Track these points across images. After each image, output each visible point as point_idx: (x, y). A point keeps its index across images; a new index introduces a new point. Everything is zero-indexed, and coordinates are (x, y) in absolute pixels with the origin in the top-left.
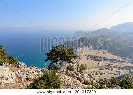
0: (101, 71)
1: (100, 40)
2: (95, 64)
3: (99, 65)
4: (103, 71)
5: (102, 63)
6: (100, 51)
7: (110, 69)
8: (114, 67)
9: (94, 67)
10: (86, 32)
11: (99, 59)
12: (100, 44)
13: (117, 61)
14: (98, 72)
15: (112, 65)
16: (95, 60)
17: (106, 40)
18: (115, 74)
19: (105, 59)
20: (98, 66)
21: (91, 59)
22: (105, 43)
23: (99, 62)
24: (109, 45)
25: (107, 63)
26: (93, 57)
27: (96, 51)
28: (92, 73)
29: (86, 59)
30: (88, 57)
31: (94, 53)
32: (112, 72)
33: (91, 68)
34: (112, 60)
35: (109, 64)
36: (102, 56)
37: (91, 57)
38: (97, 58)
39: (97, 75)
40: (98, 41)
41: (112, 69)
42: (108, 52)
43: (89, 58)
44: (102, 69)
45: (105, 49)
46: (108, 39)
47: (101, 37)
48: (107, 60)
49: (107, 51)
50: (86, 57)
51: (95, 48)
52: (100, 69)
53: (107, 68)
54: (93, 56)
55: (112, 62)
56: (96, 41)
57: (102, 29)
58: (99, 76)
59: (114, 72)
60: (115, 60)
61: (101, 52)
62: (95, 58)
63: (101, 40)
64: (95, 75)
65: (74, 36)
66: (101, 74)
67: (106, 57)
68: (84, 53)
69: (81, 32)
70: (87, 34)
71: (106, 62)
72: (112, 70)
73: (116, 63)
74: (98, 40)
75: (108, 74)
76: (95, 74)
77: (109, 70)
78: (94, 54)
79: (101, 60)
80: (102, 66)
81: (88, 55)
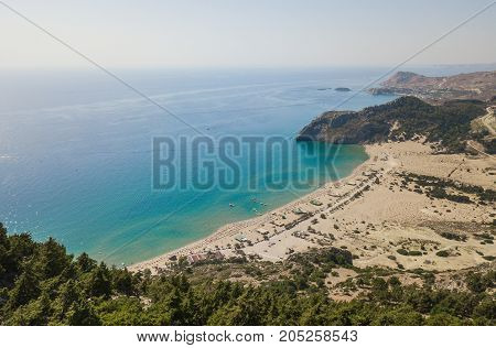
0: (448, 245)
2: (429, 212)
3: (448, 217)
4: (457, 243)
5: (467, 212)
9: (421, 225)
11: (456, 193)
14: (429, 246)
16: (436, 194)
20: (442, 223)
21: (421, 192)
23: (451, 205)
26: (429, 185)
27: (456, 161)
28: (399, 246)
29: (395, 187)
30: (407, 181)
33: (405, 225)
36: (477, 184)
37: (421, 183)
38: (448, 190)
39: (419, 254)
43: (412, 185)
44: (457, 238)
50: (400, 180)
54: (433, 178)
58: (428, 262)
62: (437, 188)
64: (414, 254)
66: (438, 254)
76: (411, 250)
78: (442, 174)
80: (460, 225)
81: (411, 175)
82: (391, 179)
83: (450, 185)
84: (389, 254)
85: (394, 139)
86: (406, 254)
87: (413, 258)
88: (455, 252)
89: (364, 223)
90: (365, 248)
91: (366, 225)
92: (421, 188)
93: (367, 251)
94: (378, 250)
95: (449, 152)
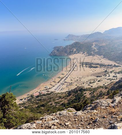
1: (94, 45)
2: (91, 72)
3: (96, 72)
4: (100, 78)
5: (99, 70)
6: (95, 57)
7: (108, 75)
8: (111, 72)
9: (91, 75)
10: (78, 36)
11: (95, 66)
12: (95, 50)
13: (113, 66)
14: (95, 80)
15: (109, 71)
16: (91, 67)
17: (101, 45)
18: (112, 79)
19: (102, 65)
20: (95, 74)
21: (87, 67)
22: (100, 48)
23: (95, 69)
24: (104, 50)
25: (104, 70)
26: (88, 65)
27: (91, 58)
28: (89, 82)
31: (89, 59)
32: (109, 78)
33: (88, 76)
34: (108, 65)
35: (105, 70)
36: (98, 63)
37: (86, 65)
38: (93, 65)
39: (94, 82)
40: (93, 47)
41: (109, 74)
42: (104, 57)
43: (84, 65)
44: (100, 77)
45: (100, 55)
46: (103, 44)
47: (95, 41)
48: (104, 66)
49: (102, 56)
51: (90, 54)
52: (97, 77)
53: (105, 75)
54: (88, 63)
55: (109, 68)
56: (91, 47)
57: (95, 33)
58: (97, 84)
59: (111, 77)
60: (111, 65)
61: (97, 58)
62: (91, 65)
63: (96, 45)
64: (92, 83)
66: (98, 81)
67: (102, 63)
69: (73, 36)
70: (80, 38)
71: (102, 68)
72: (109, 76)
73: (112, 68)
74: (93, 45)
75: (106, 80)
76: (92, 82)
77: (106, 76)
78: (89, 61)
79: (97, 67)
80: (99, 73)
83: (93, 64)
84: (88, 84)
86: (91, 83)
87: (93, 84)
88: (101, 80)
89: (78, 77)
90: (82, 84)
91: (79, 78)
92: (87, 66)
93: (82, 85)
94: (85, 84)
95: (89, 55)
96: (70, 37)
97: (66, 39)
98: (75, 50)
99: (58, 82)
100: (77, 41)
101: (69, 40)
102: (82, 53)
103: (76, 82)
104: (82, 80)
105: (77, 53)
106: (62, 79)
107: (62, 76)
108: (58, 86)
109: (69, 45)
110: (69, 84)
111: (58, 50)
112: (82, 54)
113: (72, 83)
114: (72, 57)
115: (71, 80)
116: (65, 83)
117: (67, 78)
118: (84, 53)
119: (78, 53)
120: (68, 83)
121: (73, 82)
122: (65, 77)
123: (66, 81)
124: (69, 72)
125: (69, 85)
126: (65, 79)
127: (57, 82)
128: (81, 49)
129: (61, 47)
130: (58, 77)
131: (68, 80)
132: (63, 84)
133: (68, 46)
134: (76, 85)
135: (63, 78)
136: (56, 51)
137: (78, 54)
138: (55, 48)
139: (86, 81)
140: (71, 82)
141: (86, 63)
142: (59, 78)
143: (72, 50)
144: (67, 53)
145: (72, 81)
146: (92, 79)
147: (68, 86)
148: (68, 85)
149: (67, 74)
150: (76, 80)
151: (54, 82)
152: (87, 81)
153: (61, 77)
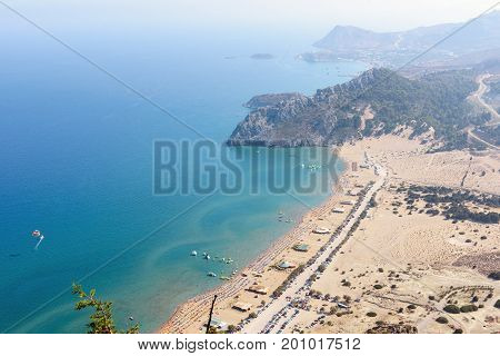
1: (483, 88)
2: (459, 242)
3: (485, 247)
6: (485, 160)
9: (458, 264)
10: (388, 37)
11: (481, 209)
12: (488, 116)
14: (482, 295)
16: (457, 214)
20: (484, 258)
21: (435, 213)
23: (482, 228)
27: (461, 162)
28: (444, 300)
29: (400, 209)
30: (411, 198)
31: (445, 169)
33: (437, 266)
37: (431, 200)
38: (470, 206)
39: (474, 309)
43: (421, 204)
50: (402, 197)
51: (455, 142)
52: (494, 276)
54: (444, 190)
56: (462, 97)
62: (455, 205)
64: (463, 310)
65: (310, 58)
68: (382, 172)
69: (359, 33)
74: (476, 88)
76: (461, 304)
78: (451, 182)
79: (494, 219)
81: (413, 188)
82: (390, 197)
83: (470, 199)
84: (436, 315)
85: (367, 133)
86: (456, 310)
87: (468, 315)
89: (381, 270)
90: (401, 311)
91: (386, 273)
92: (435, 207)
93: (404, 315)
94: (419, 311)
95: (448, 148)
96: (341, 40)
97: (321, 55)
98: (369, 115)
99: (276, 295)
100: (381, 65)
101: (333, 58)
102: (410, 131)
103: (370, 298)
104: (402, 288)
105: (379, 134)
106: (293, 276)
107: (293, 259)
108: (275, 318)
109: (337, 88)
110: (334, 304)
111: (272, 117)
112: (411, 138)
113: (347, 299)
114: (348, 151)
115: (346, 284)
116: (313, 302)
117: (321, 269)
118: (418, 131)
119: (387, 130)
120: (327, 297)
121: (353, 297)
122: (310, 263)
123: (315, 286)
124: (331, 240)
125: (333, 312)
126: (313, 278)
127: (269, 289)
128: (404, 108)
129: (289, 96)
130: (273, 263)
131: (328, 283)
132: (300, 305)
133: (328, 90)
134: (371, 314)
135: (301, 269)
136: (262, 121)
137: (383, 137)
138: (256, 102)
139: (426, 293)
140: (341, 292)
141: (431, 189)
142: (279, 268)
143: (351, 116)
144: (323, 132)
145: (346, 291)
146: (463, 289)
147: (327, 319)
148: (328, 309)
149: (322, 250)
150: (369, 282)
151: (250, 290)
152: (431, 298)
153: (287, 264)
